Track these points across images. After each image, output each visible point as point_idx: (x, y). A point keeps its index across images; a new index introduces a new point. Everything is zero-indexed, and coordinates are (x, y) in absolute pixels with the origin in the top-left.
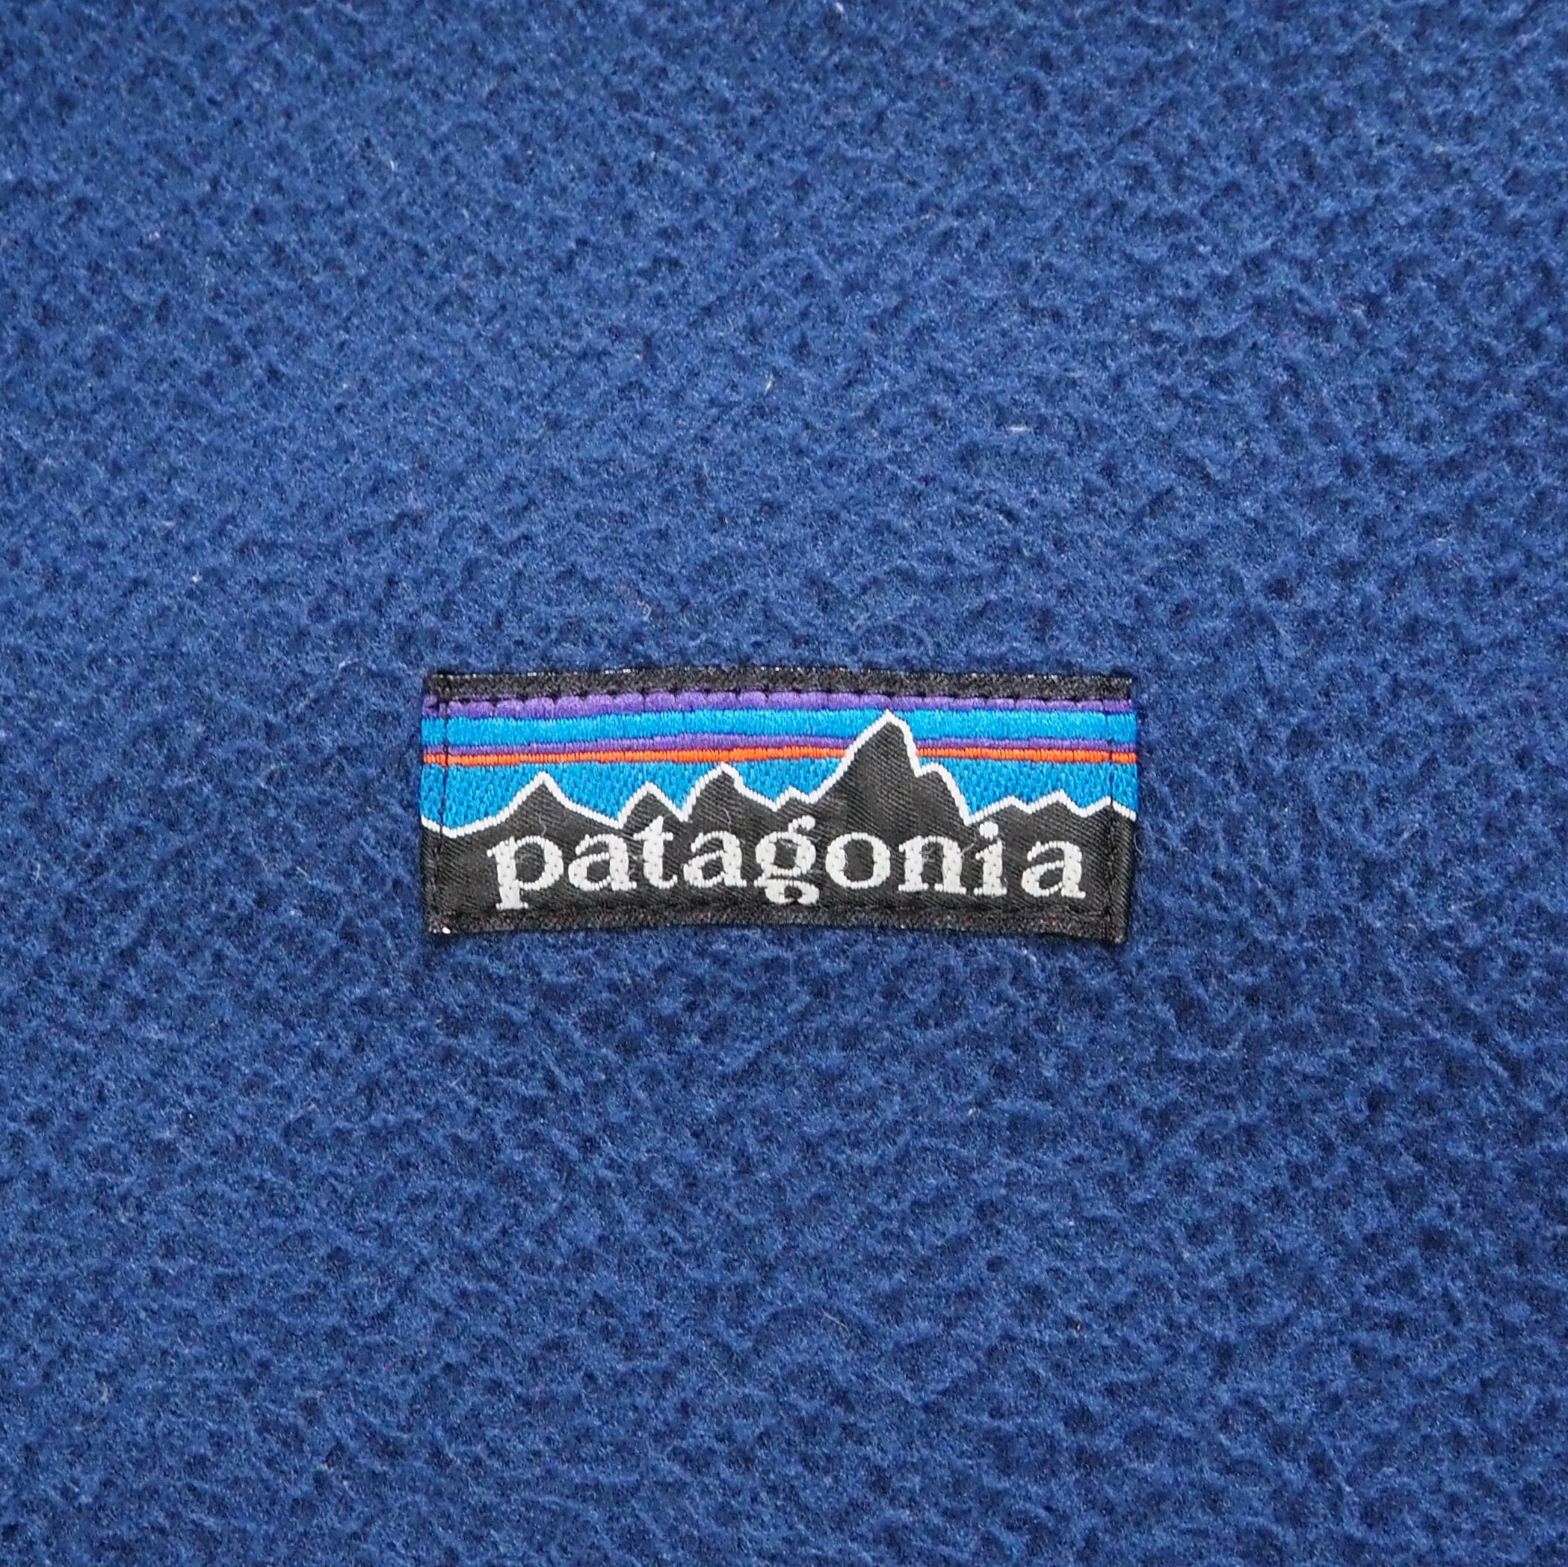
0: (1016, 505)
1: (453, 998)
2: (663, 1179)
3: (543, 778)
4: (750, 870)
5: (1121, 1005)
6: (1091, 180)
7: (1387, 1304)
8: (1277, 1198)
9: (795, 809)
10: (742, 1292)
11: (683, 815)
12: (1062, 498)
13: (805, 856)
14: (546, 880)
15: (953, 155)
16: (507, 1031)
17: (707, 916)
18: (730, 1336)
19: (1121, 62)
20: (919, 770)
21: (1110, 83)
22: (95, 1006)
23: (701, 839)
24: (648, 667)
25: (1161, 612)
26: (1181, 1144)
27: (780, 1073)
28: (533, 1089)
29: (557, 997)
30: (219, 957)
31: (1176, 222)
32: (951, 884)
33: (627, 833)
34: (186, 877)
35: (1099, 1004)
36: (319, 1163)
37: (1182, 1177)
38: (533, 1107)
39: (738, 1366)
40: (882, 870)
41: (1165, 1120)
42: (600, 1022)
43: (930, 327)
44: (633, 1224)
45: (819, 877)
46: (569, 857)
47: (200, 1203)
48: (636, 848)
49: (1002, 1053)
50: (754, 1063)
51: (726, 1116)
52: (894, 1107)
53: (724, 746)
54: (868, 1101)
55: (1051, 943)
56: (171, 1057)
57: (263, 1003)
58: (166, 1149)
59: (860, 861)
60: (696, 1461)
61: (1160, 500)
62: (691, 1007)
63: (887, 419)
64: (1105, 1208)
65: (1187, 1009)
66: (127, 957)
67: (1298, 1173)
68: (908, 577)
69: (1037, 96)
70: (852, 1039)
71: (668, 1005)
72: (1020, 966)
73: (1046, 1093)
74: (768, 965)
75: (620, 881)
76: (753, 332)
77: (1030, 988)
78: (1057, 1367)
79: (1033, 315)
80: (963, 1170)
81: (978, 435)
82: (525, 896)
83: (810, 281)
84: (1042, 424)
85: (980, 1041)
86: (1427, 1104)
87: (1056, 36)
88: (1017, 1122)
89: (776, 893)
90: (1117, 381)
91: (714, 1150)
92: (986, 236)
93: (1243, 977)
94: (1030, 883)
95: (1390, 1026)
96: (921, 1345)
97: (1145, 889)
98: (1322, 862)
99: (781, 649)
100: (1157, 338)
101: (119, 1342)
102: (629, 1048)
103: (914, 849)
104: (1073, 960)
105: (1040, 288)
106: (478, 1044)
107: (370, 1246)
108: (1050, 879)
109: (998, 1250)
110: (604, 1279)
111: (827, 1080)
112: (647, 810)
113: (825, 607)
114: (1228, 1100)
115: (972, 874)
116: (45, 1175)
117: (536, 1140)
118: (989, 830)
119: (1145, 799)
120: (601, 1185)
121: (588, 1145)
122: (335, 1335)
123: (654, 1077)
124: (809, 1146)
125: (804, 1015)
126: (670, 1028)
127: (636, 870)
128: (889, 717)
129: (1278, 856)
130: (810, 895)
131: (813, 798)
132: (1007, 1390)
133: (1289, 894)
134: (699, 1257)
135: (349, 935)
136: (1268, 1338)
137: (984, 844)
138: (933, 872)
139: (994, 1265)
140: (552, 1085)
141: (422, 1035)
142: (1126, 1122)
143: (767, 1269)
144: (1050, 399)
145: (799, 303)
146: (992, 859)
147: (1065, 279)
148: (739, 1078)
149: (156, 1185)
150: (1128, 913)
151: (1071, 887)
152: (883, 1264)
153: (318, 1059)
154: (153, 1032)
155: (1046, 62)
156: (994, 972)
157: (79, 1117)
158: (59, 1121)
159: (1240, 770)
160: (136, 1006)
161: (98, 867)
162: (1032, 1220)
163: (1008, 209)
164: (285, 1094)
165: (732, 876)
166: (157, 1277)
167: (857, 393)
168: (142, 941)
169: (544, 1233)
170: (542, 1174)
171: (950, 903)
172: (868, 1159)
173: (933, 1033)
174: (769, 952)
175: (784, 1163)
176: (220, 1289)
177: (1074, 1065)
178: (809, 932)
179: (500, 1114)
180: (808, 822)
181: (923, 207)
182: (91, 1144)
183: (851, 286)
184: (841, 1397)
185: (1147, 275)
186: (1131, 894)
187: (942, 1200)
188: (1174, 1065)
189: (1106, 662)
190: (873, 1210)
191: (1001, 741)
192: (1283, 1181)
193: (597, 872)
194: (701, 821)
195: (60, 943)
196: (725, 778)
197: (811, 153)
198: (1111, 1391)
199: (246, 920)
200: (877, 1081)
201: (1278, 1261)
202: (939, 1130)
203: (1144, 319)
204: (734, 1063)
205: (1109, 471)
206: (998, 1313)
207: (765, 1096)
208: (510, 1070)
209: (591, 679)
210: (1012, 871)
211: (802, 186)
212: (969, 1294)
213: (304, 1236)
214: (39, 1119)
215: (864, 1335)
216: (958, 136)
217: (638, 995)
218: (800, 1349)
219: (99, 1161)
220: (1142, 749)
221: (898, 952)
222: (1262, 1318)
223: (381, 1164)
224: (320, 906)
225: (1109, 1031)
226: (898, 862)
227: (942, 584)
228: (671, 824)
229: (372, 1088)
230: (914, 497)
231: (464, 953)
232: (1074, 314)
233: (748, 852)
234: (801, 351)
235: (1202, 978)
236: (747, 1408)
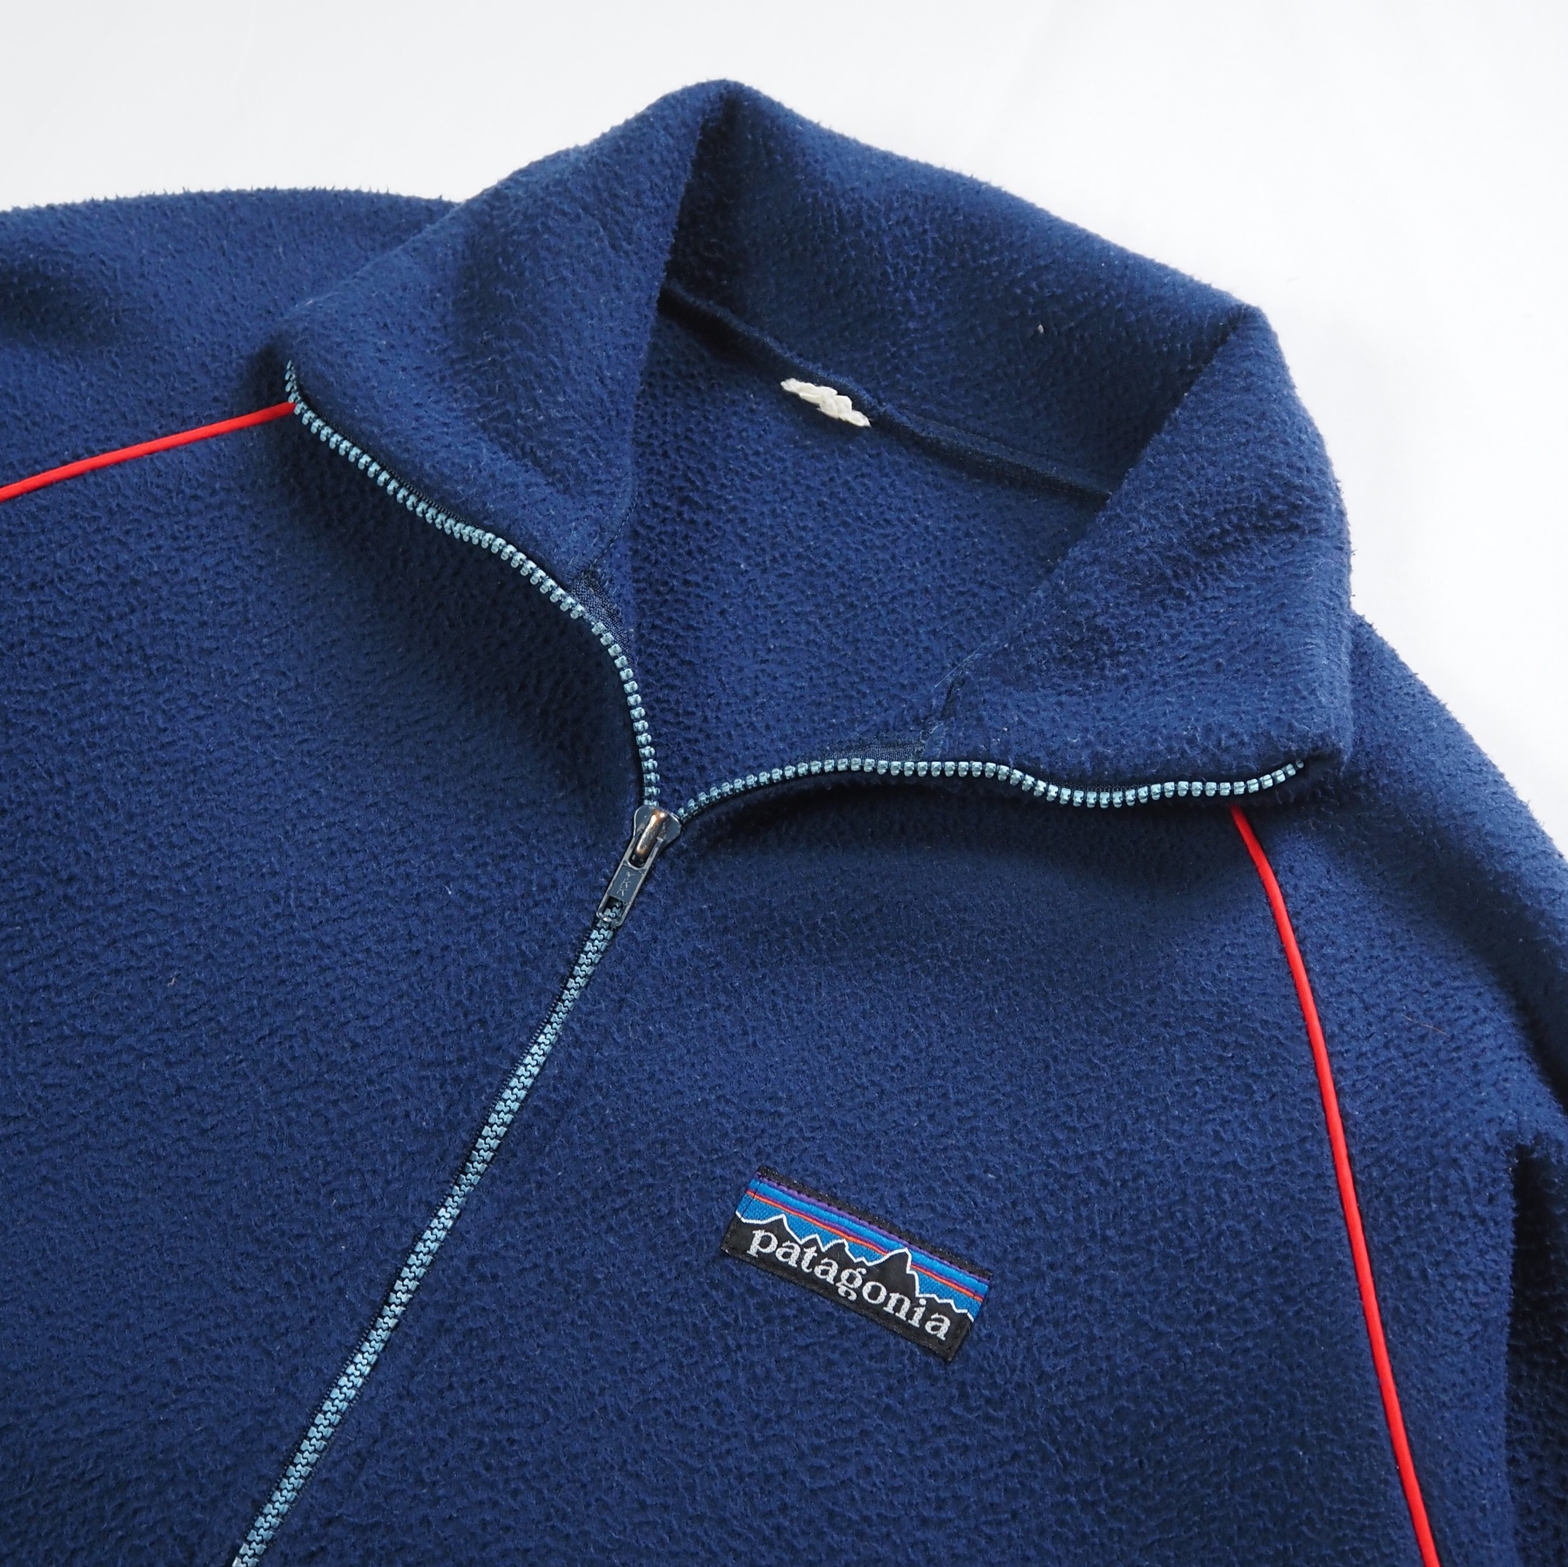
0: (979, 1201)
1: (717, 1276)
2: (759, 1370)
3: (783, 1216)
4: (837, 1279)
5: (941, 1383)
6: (1052, 1104)
7: (987, 1530)
8: (966, 1475)
9: (861, 1265)
10: (767, 1421)
11: (823, 1250)
12: (995, 1205)
13: (858, 1282)
14: (768, 1250)
15: (1011, 1075)
16: (730, 1295)
17: (815, 1288)
18: (756, 1435)
19: (1079, 1069)
20: (908, 1271)
21: (1073, 1075)
22: (596, 1222)
23: (826, 1260)
24: (835, 1197)
25: (1010, 1257)
26: (941, 1442)
27: (815, 1353)
28: (730, 1319)
29: (752, 1291)
30: (646, 1225)
31: (1074, 1129)
32: (902, 1315)
33: (802, 1247)
34: (648, 1194)
35: (934, 1380)
36: (644, 1311)
37: (936, 1453)
38: (726, 1325)
39: (754, 1445)
40: (881, 1298)
41: (940, 1429)
42: (762, 1307)
43: (977, 1128)
44: (742, 1381)
45: (859, 1291)
46: (779, 1246)
47: (600, 1305)
48: (803, 1253)
49: (893, 1381)
50: (807, 1346)
51: (790, 1359)
52: (847, 1383)
53: (847, 1233)
54: (841, 1377)
55: (926, 1351)
56: (614, 1251)
57: (653, 1248)
58: (597, 1281)
59: (875, 1293)
60: (725, 1472)
61: (1027, 1221)
62: (795, 1317)
63: (950, 1153)
64: (904, 1451)
65: (964, 1395)
66: (615, 1211)
67: (977, 1470)
68: (933, 1209)
69: (1047, 1067)
70: (845, 1352)
71: (788, 1312)
72: (913, 1353)
73: (902, 1402)
74: (828, 1313)
75: (792, 1262)
76: (918, 1104)
77: (913, 1363)
78: (863, 1499)
79: (1013, 1141)
80: (863, 1416)
81: (977, 1172)
82: (758, 1252)
83: (945, 1095)
84: (999, 1178)
85: (888, 1374)
86: (1031, 1464)
87: (1062, 1052)
88: (888, 1407)
89: (842, 1291)
90: (1030, 1175)
91: (780, 1370)
92: (1010, 1107)
93: (986, 1392)
94: (928, 1326)
95: (1029, 1432)
96: (821, 1468)
97: (966, 1347)
98: (1028, 1365)
99: (881, 1212)
100: (1050, 1165)
101: (550, 1337)
102: (768, 1321)
103: (895, 1297)
104: (931, 1360)
105: (1019, 1132)
106: (718, 1295)
107: (648, 1347)
108: (935, 1328)
109: (862, 1449)
110: (722, 1394)
111: (830, 1363)
112: (812, 1243)
113: (901, 1206)
114: (963, 1433)
115: (910, 1314)
116: (552, 1271)
117: (722, 1337)
118: (923, 1302)
119: (979, 1317)
120: (737, 1362)
121: (739, 1347)
122: (623, 1370)
123: (771, 1335)
124: (814, 1383)
125: (833, 1337)
126: (785, 1319)
127: (799, 1261)
128: (906, 1250)
129: (1015, 1356)
130: (853, 1296)
131: (869, 1264)
132: (841, 1497)
133: (1013, 1371)
134: (758, 1402)
135: (693, 1238)
136: (942, 1523)
137: (919, 1305)
138: (897, 1308)
139: (858, 1453)
140: (736, 1320)
141: (700, 1283)
142: (925, 1425)
143: (780, 1418)
144: (1006, 1171)
145: (938, 1101)
146: (919, 1312)
147: (1028, 1132)
148: (801, 1348)
149: (587, 1292)
150: (957, 1352)
151: (941, 1334)
152: (818, 1434)
153: (661, 1275)
154: (611, 1241)
155: (1055, 1058)
156: (903, 1353)
157: (573, 1256)
158: (566, 1255)
159: (1014, 1321)
160: (611, 1228)
161: (621, 1177)
162: (878, 1444)
163: (1021, 1101)
164: (645, 1282)
165: (830, 1279)
166: (573, 1322)
167: (944, 1140)
168: (622, 1208)
169: (710, 1370)
170: (719, 1350)
171: (899, 1321)
172: (832, 1396)
173: (873, 1364)
174: (830, 1310)
175: (802, 1384)
176: (592, 1336)
177: (916, 1398)
178: (847, 1309)
179: (714, 1323)
180: (864, 1271)
181: (993, 1088)
182: (572, 1267)
183: (958, 1103)
184: (784, 1473)
185: (1056, 1143)
186: (960, 1347)
187: (849, 1423)
188: (951, 1412)
189: (986, 1265)
190: (825, 1415)
191: (940, 1274)
192: (970, 1471)
193: (786, 1255)
194: (829, 1254)
195: (595, 1197)
196: (843, 1245)
197: (965, 1053)
198: (879, 1515)
199: (661, 1217)
200: (847, 1371)
201: (956, 1498)
202: (861, 1397)
203: (1048, 1157)
204: (801, 1342)
205: (1014, 1204)
206: (851, 1470)
207: (806, 1359)
208: (724, 1309)
209: (814, 1193)
210: (924, 1320)
211: (957, 1062)
212: (844, 1459)
213: (628, 1332)
214: (559, 1251)
215: (801, 1456)
216: (1015, 1070)
217: (780, 1303)
218: (778, 1450)
219: (573, 1274)
220: (986, 1300)
221: (874, 1330)
222: (943, 1515)
223: (665, 1321)
224: (688, 1224)
225: (932, 1390)
226: (888, 1298)
227: (943, 1216)
228: (818, 1251)
229: (675, 1294)
230: (946, 1182)
231: (728, 1262)
232: (1027, 1145)
233: (840, 1271)
234: (931, 1117)
235: (972, 1387)
236: (750, 1461)
